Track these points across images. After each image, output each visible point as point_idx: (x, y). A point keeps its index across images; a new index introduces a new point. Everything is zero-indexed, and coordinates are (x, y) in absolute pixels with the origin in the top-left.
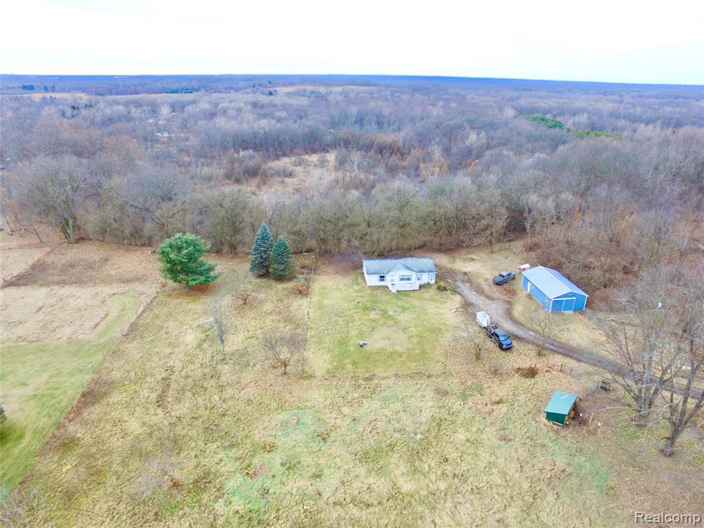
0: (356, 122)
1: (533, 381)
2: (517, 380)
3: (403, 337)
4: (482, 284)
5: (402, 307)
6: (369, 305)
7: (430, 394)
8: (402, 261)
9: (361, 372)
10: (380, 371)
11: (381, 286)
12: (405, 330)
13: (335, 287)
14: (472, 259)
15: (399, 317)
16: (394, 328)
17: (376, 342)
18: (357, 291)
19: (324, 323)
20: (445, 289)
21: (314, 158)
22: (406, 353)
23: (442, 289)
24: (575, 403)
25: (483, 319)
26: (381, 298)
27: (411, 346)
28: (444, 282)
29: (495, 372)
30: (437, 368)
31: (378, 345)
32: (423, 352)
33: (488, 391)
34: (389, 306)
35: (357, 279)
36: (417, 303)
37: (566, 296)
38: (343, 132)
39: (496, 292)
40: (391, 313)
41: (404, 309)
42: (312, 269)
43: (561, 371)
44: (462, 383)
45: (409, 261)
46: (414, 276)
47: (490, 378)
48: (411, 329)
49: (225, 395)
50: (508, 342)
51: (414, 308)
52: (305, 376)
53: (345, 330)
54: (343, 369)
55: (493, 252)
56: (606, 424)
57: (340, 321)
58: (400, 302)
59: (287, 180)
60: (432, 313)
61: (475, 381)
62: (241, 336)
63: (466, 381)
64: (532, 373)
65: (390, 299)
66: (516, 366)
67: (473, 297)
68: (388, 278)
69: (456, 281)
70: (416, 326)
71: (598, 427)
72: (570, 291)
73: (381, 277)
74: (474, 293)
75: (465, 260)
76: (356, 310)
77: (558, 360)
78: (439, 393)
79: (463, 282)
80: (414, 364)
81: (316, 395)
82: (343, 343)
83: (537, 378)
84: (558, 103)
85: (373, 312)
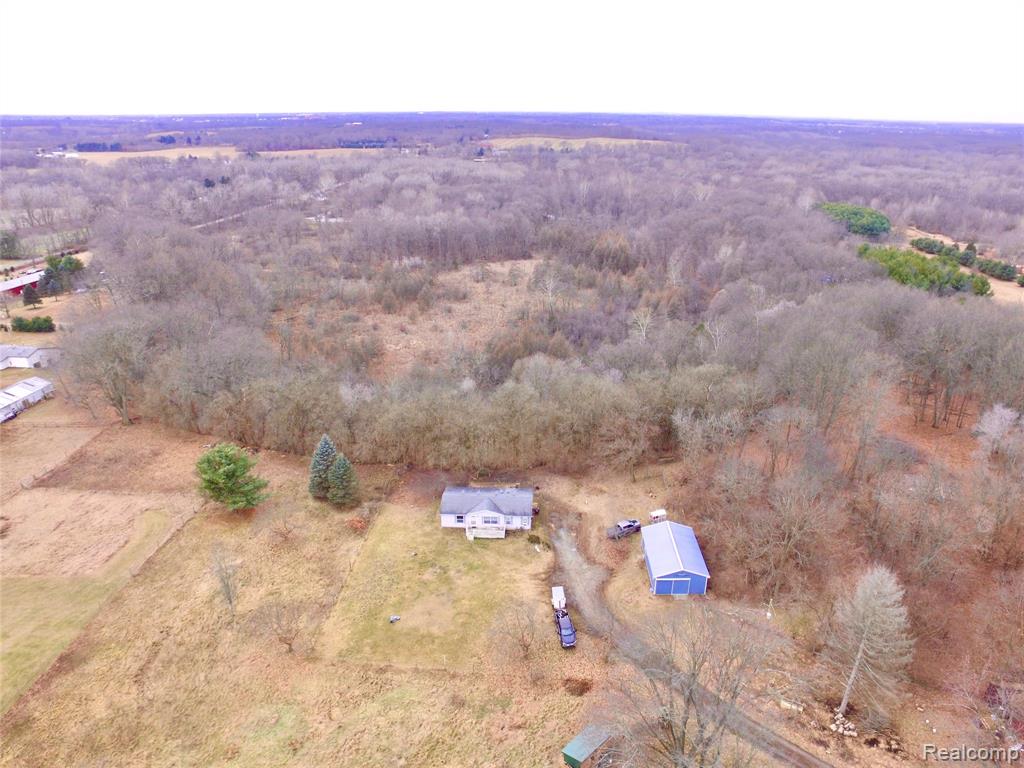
3: (449, 613)
4: (593, 535)
5: (470, 564)
6: (430, 557)
7: (442, 702)
8: (491, 494)
9: (377, 662)
10: (399, 662)
11: (457, 529)
12: (456, 601)
13: (402, 524)
15: (459, 582)
16: (444, 599)
17: (413, 617)
19: (365, 581)
20: (537, 541)
23: (533, 541)
26: (451, 548)
27: (452, 628)
28: (544, 528)
31: (411, 624)
32: (462, 640)
34: (454, 562)
36: (492, 559)
37: (676, 575)
39: (606, 551)
40: (452, 573)
41: (471, 567)
42: (386, 494)
46: (502, 519)
48: (464, 601)
51: (486, 567)
52: (312, 656)
54: (358, 652)
58: (470, 556)
60: (503, 578)
65: (462, 550)
67: (569, 556)
68: (468, 519)
69: (561, 527)
70: (472, 598)
73: (459, 517)
74: (574, 550)
76: (411, 565)
79: (571, 528)
81: (312, 686)
82: (373, 614)
85: (431, 569)
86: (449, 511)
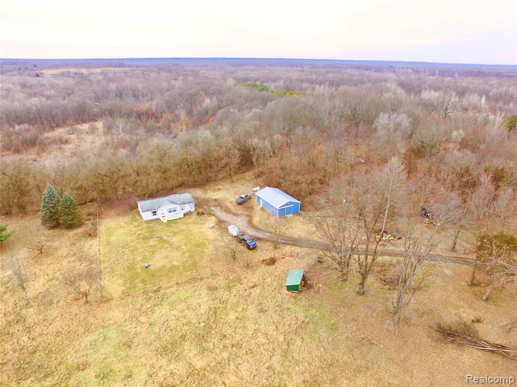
0: (116, 96)
1: (274, 267)
2: (263, 269)
3: (178, 254)
4: (229, 205)
5: (173, 232)
6: (147, 235)
7: (204, 292)
8: (167, 198)
9: (150, 287)
10: (164, 283)
11: (155, 219)
12: (178, 248)
13: (118, 226)
14: (219, 189)
15: (172, 240)
16: (170, 249)
17: (157, 262)
18: (136, 226)
19: (114, 255)
20: (203, 214)
21: (85, 127)
22: (181, 266)
23: (200, 214)
24: (303, 276)
25: (233, 231)
26: (156, 228)
27: (185, 260)
28: (202, 209)
29: (248, 266)
30: (206, 272)
31: (159, 265)
32: (195, 263)
33: (245, 280)
34: (163, 233)
35: (135, 217)
36: (183, 227)
37: (286, 204)
38: (107, 104)
39: (240, 210)
40: (165, 238)
41: (175, 234)
42: (97, 215)
43: (291, 256)
44: (226, 279)
45: (173, 197)
46: (178, 207)
47: (245, 271)
48: (182, 247)
49: (34, 334)
50: (253, 243)
51: (183, 231)
52: (104, 300)
53: (131, 258)
54: (135, 288)
55: (233, 182)
56: (325, 284)
57: (127, 251)
58: (171, 229)
59: (64, 146)
60: (196, 232)
61: (235, 275)
62: (42, 281)
63: (228, 277)
64: (272, 261)
65: (164, 228)
66: (261, 259)
67: (224, 216)
68: (159, 212)
69: (210, 206)
70: (186, 245)
71: (320, 287)
72: (289, 201)
73: (153, 212)
74: (224, 213)
75: (214, 191)
76: (137, 241)
77: (288, 249)
78: (211, 290)
79: (215, 206)
80: (189, 273)
81: (116, 313)
82: (131, 268)
83: (277, 264)
84: (263, 74)
85: (151, 240)
86: (147, 210)
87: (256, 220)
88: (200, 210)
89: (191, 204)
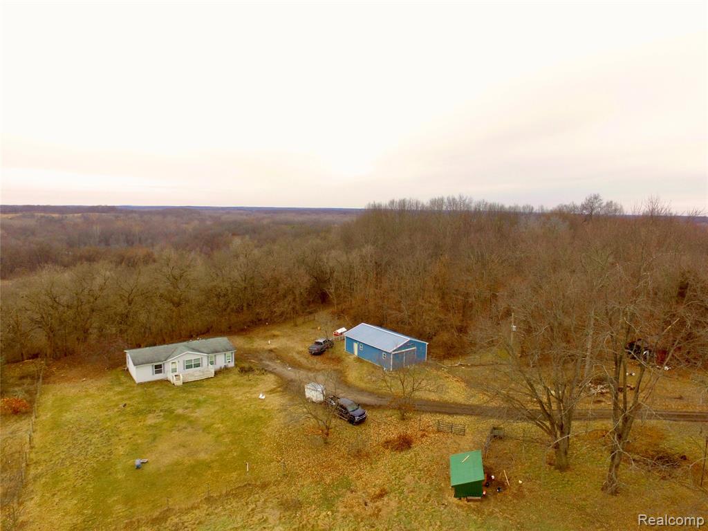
1: (411, 453)
2: (389, 459)
3: (207, 439)
4: (297, 357)
5: (196, 400)
6: (142, 407)
7: (273, 514)
8: (185, 343)
9: (143, 512)
10: (178, 500)
11: (158, 381)
12: (207, 429)
13: (83, 394)
14: (274, 336)
15: (195, 415)
16: (189, 430)
17: (162, 456)
18: (120, 393)
19: (65, 448)
20: (250, 370)
22: (216, 461)
23: (244, 371)
25: (314, 393)
26: (162, 395)
27: (223, 449)
29: (359, 454)
30: (271, 471)
31: (167, 460)
32: (245, 454)
33: (359, 483)
34: (175, 403)
35: (119, 379)
36: (216, 392)
37: (405, 346)
39: (317, 362)
40: (180, 411)
41: (198, 404)
42: (40, 378)
43: (439, 431)
44: (318, 483)
45: (195, 343)
46: (204, 360)
47: (354, 465)
48: (216, 426)
50: (360, 411)
51: (214, 398)
53: (104, 450)
55: (296, 325)
56: (528, 479)
57: (95, 438)
58: (190, 395)
60: (241, 400)
61: (335, 474)
63: (322, 479)
64: (404, 443)
65: (175, 394)
66: (382, 440)
67: (290, 373)
68: (168, 367)
69: (261, 360)
70: (222, 421)
71: (521, 486)
72: (404, 342)
73: (156, 367)
74: (290, 369)
75: (266, 338)
76: (121, 418)
77: (428, 419)
79: (271, 359)
80: (234, 475)
82: (102, 471)
83: (416, 447)
85: (151, 415)
86: (144, 361)
87: (353, 375)
88: (246, 365)
89: (229, 354)
